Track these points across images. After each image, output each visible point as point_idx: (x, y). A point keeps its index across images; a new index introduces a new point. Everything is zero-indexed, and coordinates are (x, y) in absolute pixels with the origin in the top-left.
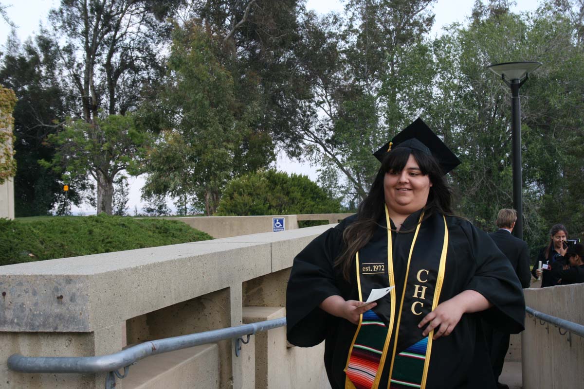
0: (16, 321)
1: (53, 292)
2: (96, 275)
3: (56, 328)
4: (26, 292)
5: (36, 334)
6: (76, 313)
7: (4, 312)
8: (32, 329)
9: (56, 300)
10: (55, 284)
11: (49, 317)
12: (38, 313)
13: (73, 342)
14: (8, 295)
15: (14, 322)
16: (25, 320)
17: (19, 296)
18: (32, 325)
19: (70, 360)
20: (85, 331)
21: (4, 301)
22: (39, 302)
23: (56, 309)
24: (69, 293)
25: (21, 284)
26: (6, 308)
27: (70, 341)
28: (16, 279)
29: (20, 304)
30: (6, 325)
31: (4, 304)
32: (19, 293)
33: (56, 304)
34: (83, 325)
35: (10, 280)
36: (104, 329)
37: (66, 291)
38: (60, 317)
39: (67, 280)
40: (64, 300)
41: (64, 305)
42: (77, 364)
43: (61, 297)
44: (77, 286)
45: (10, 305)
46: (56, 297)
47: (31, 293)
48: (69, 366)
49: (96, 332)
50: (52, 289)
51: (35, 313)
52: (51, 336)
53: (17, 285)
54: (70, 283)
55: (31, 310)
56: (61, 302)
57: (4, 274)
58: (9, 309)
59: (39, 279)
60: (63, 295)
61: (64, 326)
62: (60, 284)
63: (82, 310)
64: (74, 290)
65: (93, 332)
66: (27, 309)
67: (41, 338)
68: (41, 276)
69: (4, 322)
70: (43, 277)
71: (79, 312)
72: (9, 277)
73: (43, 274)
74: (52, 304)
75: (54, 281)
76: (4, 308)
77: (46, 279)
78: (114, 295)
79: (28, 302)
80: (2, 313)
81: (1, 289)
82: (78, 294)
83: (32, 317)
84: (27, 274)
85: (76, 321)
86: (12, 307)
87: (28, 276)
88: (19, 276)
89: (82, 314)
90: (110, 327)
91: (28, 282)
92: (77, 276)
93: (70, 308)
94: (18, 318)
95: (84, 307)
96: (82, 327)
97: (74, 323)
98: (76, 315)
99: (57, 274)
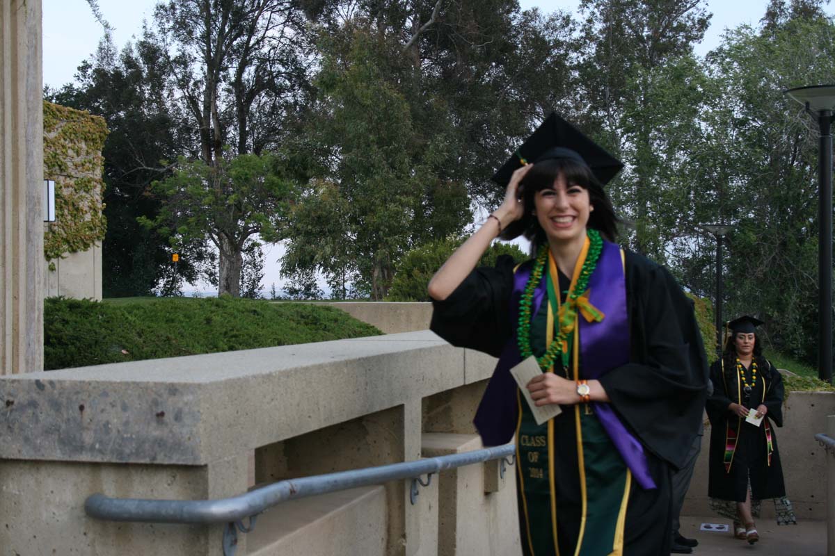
0: (97, 446)
1: (151, 406)
2: (211, 384)
3: (154, 458)
4: (113, 406)
5: (125, 466)
6: (182, 437)
7: (81, 434)
8: (121, 458)
9: (155, 418)
10: (154, 396)
12: (129, 435)
13: (178, 477)
14: (87, 410)
15: (95, 448)
16: (110, 447)
17: (103, 411)
18: (120, 454)
19: (173, 505)
20: (195, 464)
21: (82, 417)
22: (131, 420)
23: (155, 432)
24: (174, 409)
25: (105, 394)
26: (83, 429)
27: (174, 477)
28: (98, 387)
29: (103, 422)
30: (84, 452)
31: (81, 422)
32: (103, 407)
33: (154, 424)
34: (192, 454)
35: (91, 388)
36: (221, 461)
37: (170, 405)
38: (160, 442)
39: (170, 390)
40: (166, 418)
41: (167, 425)
42: (182, 511)
43: (162, 414)
44: (185, 399)
45: (89, 424)
46: (154, 414)
47: (119, 409)
48: (172, 512)
49: (210, 466)
50: (150, 403)
51: (125, 436)
52: (147, 469)
53: (99, 396)
54: (175, 395)
55: (119, 431)
56: (162, 421)
57: (82, 378)
58: (88, 429)
59: (131, 387)
60: (165, 411)
61: (165, 456)
62: (160, 396)
63: (191, 434)
64: (180, 405)
65: (206, 466)
66: (114, 431)
67: (133, 472)
68: (134, 383)
69: (81, 448)
70: (136, 384)
71: (187, 436)
72: (90, 383)
73: (138, 380)
74: (149, 424)
75: (152, 391)
76: (82, 428)
77: (141, 388)
78: (237, 412)
79: (115, 420)
80: (78, 435)
81: (79, 399)
82: (186, 410)
83: (120, 442)
84: (114, 380)
85: (182, 448)
86: (93, 426)
87: (115, 383)
88: (104, 383)
89: (192, 439)
90: (230, 458)
91: (115, 391)
92: (185, 384)
93: (173, 430)
94: (101, 442)
95: (194, 429)
96: (191, 457)
97: (180, 451)
98: (182, 440)
99: (157, 381)
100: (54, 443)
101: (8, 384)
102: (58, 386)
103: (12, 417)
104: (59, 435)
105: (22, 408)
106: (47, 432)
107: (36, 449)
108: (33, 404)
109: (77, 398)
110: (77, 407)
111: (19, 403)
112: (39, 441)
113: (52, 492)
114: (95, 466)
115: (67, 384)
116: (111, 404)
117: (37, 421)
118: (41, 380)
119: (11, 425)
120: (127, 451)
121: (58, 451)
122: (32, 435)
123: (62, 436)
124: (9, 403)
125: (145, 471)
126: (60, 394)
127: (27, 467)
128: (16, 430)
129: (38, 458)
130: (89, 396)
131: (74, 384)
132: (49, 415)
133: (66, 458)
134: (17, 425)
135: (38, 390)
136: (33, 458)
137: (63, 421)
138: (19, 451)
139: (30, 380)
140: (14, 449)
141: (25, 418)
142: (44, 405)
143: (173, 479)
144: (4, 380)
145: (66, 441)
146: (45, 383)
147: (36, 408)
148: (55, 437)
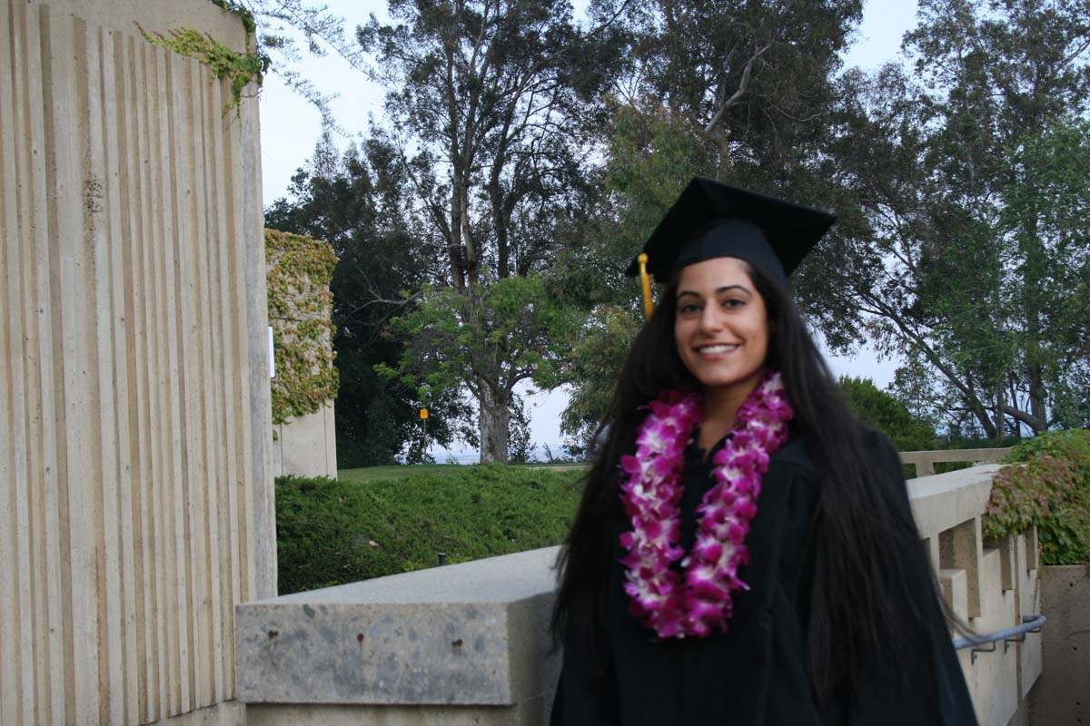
0: (381, 684)
1: (445, 633)
2: (519, 603)
3: (452, 698)
4: (399, 634)
5: (416, 708)
6: (485, 670)
7: (361, 670)
8: (411, 699)
9: (451, 647)
10: (448, 620)
11: (438, 678)
12: (420, 670)
13: (481, 721)
14: (367, 640)
15: (378, 687)
16: (397, 685)
17: (386, 640)
18: (410, 693)
20: (502, 703)
21: (361, 650)
22: (421, 651)
23: (451, 665)
24: (473, 635)
25: (388, 620)
26: (363, 663)
27: (477, 720)
28: (380, 611)
29: (386, 656)
30: (366, 693)
31: (361, 655)
32: (385, 635)
33: (450, 655)
34: (498, 692)
35: (370, 612)
37: (468, 631)
38: (458, 678)
39: (468, 612)
40: (464, 647)
41: (466, 656)
43: (459, 643)
44: (487, 623)
45: (371, 657)
46: (450, 642)
47: (406, 635)
49: (520, 705)
50: (444, 629)
51: (415, 670)
52: (443, 712)
53: (382, 622)
54: (473, 618)
55: (407, 665)
56: (460, 650)
57: (361, 602)
58: (370, 664)
59: (420, 611)
60: (463, 639)
61: (465, 693)
62: (456, 620)
63: (496, 666)
64: (481, 630)
65: (514, 705)
66: (401, 664)
67: (426, 715)
68: (423, 605)
69: (362, 687)
70: (426, 606)
71: (491, 669)
72: (369, 607)
73: (427, 601)
74: (443, 655)
75: (446, 614)
76: (361, 662)
77: (433, 611)
79: (402, 652)
80: (357, 671)
81: (356, 629)
82: (489, 636)
83: (409, 678)
84: (398, 602)
85: (485, 684)
86: (375, 660)
87: (400, 605)
88: (386, 606)
89: (497, 674)
90: (543, 694)
91: (401, 616)
92: (487, 604)
93: (475, 662)
94: (386, 679)
95: (500, 661)
96: (497, 695)
97: (483, 688)
98: (485, 674)
99: (451, 601)
100: (329, 682)
101: (271, 611)
102: (330, 611)
103: (276, 653)
104: (335, 671)
105: (288, 639)
106: (320, 668)
107: (308, 690)
108: (302, 635)
109: (355, 626)
110: (355, 636)
111: (284, 634)
112: (310, 680)
114: (380, 708)
115: (342, 609)
116: (396, 631)
117: (307, 655)
118: (310, 605)
119: (276, 661)
120: (418, 689)
121: (335, 692)
122: (302, 671)
123: (338, 673)
124: (272, 634)
125: (440, 714)
126: (334, 621)
127: (296, 712)
128: (282, 667)
129: (310, 701)
130: (370, 622)
131: (350, 607)
132: (320, 647)
133: (344, 700)
134: (283, 660)
135: (307, 617)
136: (305, 701)
137: (337, 654)
138: (287, 693)
139: (296, 606)
140: (281, 691)
141: (292, 652)
142: (315, 636)
143: (475, 723)
144: (265, 606)
145: (342, 679)
146: (315, 608)
147: (305, 639)
148: (330, 674)
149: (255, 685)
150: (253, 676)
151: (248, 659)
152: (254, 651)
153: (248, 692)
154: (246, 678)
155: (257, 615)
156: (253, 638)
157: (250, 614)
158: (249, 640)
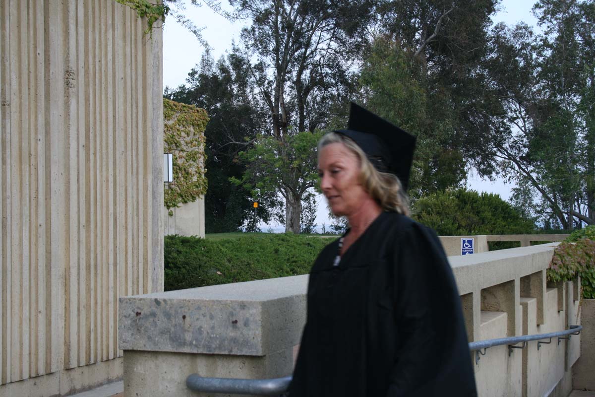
0: (194, 343)
1: (228, 317)
2: (268, 302)
3: (231, 351)
4: (204, 316)
5: (212, 356)
6: (249, 337)
7: (184, 334)
8: (209, 351)
9: (231, 324)
10: (231, 310)
11: (224, 340)
12: (215, 335)
13: (246, 364)
14: (188, 319)
15: (193, 344)
16: (202, 343)
17: (198, 319)
18: (209, 348)
19: (244, 382)
20: (257, 355)
21: (184, 324)
22: (215, 325)
23: (231, 333)
24: (243, 318)
25: (199, 308)
26: (185, 331)
27: (244, 363)
29: (198, 327)
30: (186, 347)
31: (184, 327)
32: (197, 317)
33: (231, 328)
34: (255, 349)
35: (190, 304)
36: (275, 353)
37: (241, 316)
38: (234, 340)
39: (241, 306)
40: (238, 324)
42: (249, 386)
43: (236, 322)
44: (251, 312)
45: (189, 328)
46: (231, 321)
47: (208, 317)
48: (242, 387)
49: (267, 355)
50: (228, 314)
51: (212, 336)
52: (226, 358)
53: (195, 309)
54: (244, 309)
55: (208, 333)
56: (236, 326)
57: (185, 298)
58: (188, 331)
59: (216, 304)
60: (237, 319)
61: (238, 349)
62: (235, 310)
63: (255, 335)
64: (248, 315)
65: (264, 356)
66: (205, 332)
67: (217, 360)
68: (217, 301)
69: (184, 344)
70: (219, 302)
71: (252, 338)
72: (189, 301)
73: (220, 299)
74: (227, 328)
75: (230, 306)
76: (184, 330)
77: (222, 305)
78: (286, 320)
79: (206, 326)
80: (182, 335)
81: (182, 313)
82: (251, 319)
83: (209, 340)
84: (205, 299)
85: (249, 344)
86: (191, 330)
87: (206, 301)
88: (199, 300)
89: (255, 339)
90: (281, 351)
91: (206, 306)
92: (251, 302)
93: (243, 333)
94: (196, 340)
95: (257, 332)
96: (255, 350)
97: (248, 347)
98: (249, 339)
99: (232, 299)
100: (167, 340)
101: (138, 301)
102: (169, 302)
103: (140, 323)
104: (170, 335)
105: (146, 317)
106: (162, 333)
107: (155, 344)
108: (153, 315)
109: (181, 311)
110: (181, 317)
111: (144, 314)
112: (157, 339)
113: (166, 372)
114: (193, 355)
115: (175, 302)
117: (156, 326)
118: (158, 299)
119: (139, 328)
120: (214, 346)
121: (170, 346)
122: (153, 334)
124: (138, 314)
125: (225, 359)
126: (171, 308)
127: (149, 355)
128: (143, 332)
129: (157, 350)
130: (189, 309)
131: (180, 301)
132: (163, 322)
133: (175, 350)
134: (143, 328)
135: (156, 305)
136: (154, 350)
137: (172, 325)
138: (145, 346)
139: (151, 299)
140: (141, 344)
141: (148, 323)
142: (160, 316)
143: (243, 365)
144: (135, 299)
145: (174, 339)
146: (161, 301)
147: (155, 317)
148: (167, 336)
149: (128, 341)
150: (127, 336)
151: (125, 326)
152: (128, 322)
153: (124, 344)
154: (123, 337)
155: (131, 303)
156: (128, 316)
157: (127, 302)
158: (125, 316)
